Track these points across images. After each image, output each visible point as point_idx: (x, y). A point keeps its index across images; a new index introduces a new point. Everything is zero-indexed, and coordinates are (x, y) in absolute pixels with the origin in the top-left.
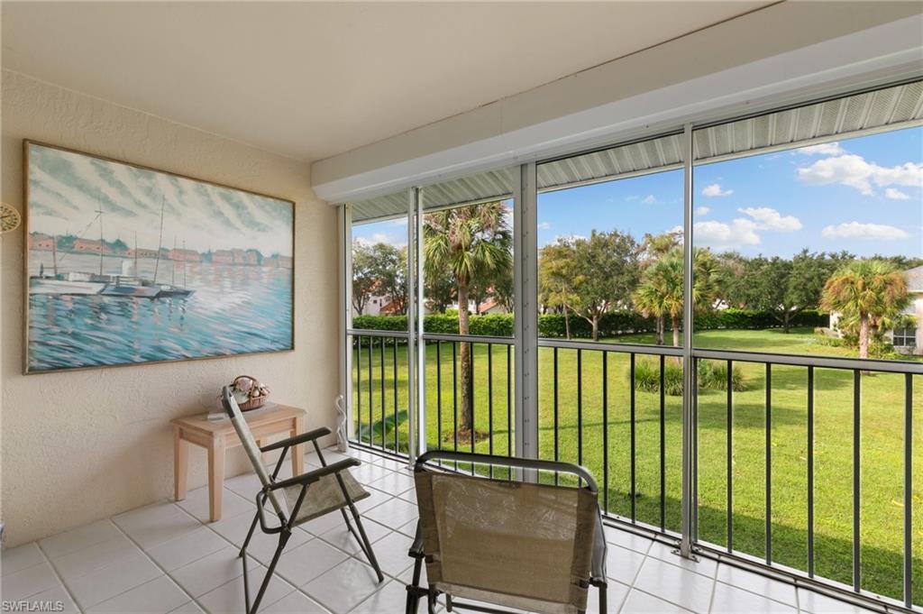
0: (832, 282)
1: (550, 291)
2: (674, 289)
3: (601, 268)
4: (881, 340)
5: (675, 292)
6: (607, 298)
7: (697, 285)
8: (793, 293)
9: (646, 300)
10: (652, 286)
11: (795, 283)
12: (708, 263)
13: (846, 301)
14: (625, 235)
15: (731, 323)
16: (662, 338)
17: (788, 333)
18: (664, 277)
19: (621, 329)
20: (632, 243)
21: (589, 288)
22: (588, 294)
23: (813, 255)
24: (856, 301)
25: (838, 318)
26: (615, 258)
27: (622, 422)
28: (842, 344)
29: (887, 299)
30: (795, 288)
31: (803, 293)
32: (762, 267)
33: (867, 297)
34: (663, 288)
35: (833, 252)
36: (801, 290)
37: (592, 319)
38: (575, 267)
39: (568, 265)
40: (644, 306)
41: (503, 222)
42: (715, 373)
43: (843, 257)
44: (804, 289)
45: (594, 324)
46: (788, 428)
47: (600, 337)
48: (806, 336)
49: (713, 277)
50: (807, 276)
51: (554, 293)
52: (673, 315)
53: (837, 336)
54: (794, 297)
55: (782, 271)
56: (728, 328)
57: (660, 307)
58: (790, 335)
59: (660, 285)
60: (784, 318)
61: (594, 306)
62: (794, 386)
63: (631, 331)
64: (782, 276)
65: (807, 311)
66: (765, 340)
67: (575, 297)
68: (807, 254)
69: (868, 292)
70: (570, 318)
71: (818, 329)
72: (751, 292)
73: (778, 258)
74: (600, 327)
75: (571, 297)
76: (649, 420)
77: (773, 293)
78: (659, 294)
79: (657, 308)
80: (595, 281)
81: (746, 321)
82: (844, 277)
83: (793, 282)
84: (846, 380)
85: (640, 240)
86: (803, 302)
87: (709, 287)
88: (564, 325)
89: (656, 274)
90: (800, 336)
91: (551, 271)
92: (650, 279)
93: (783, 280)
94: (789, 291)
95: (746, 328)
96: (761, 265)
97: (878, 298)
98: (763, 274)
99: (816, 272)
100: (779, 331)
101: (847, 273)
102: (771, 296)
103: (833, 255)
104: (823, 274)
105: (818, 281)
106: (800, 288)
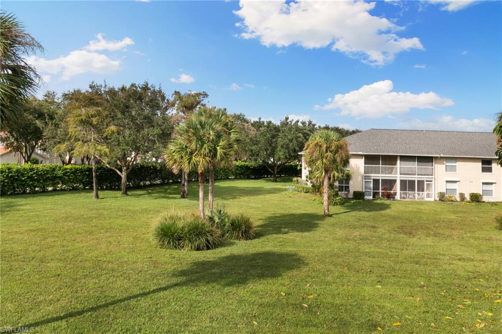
0: (309, 145)
1: (77, 140)
2: (202, 146)
3: (133, 119)
4: (333, 189)
5: (203, 150)
6: (137, 149)
7: (221, 143)
8: (280, 151)
9: (177, 156)
10: (182, 142)
11: (281, 143)
12: (230, 124)
13: (316, 160)
14: (157, 88)
15: (239, 173)
16: (186, 189)
17: (276, 181)
18: (194, 134)
19: (149, 181)
20: (163, 98)
21: (121, 138)
22: (119, 145)
23: (291, 122)
24: (322, 160)
25: (309, 171)
26: (147, 111)
27: (149, 293)
28: (311, 191)
29: (338, 159)
30: (282, 147)
31: (287, 151)
32: (261, 129)
33: (328, 158)
34: (193, 146)
36: (286, 149)
37: (121, 171)
38: (107, 116)
39: (99, 114)
40: (175, 162)
41: (14, 54)
42: (232, 224)
43: (309, 125)
44: (288, 148)
45: (123, 175)
46: (290, 273)
47: (128, 188)
48: (287, 184)
49: (233, 136)
50: (289, 137)
51: (80, 143)
52: (200, 172)
53: (307, 184)
54: (281, 153)
55: (273, 131)
56: (236, 178)
57: (189, 163)
58: (278, 183)
59: (190, 141)
60: (274, 170)
61: (124, 156)
62: (286, 230)
63: (158, 182)
64: (273, 137)
65: (287, 164)
66: (262, 188)
67: (105, 149)
68: (288, 121)
69: (329, 154)
70: (98, 169)
71: (295, 179)
72: (253, 148)
73: (271, 122)
74: (129, 178)
75: (99, 147)
76: (176, 285)
77: (268, 150)
78: (189, 150)
79: (186, 164)
80: (127, 132)
82: (316, 142)
83: (280, 141)
84: (317, 222)
85: (170, 96)
86: (286, 158)
87: (230, 146)
88: (90, 176)
89: (187, 131)
90: (284, 184)
91: (80, 118)
92: (181, 135)
93: (274, 140)
94: (278, 149)
96: (261, 127)
97: (334, 158)
98: (262, 134)
99: (295, 135)
100: (270, 181)
101: (317, 139)
102: (266, 152)
103: (303, 123)
104: (299, 137)
105: (295, 142)
106: (285, 146)
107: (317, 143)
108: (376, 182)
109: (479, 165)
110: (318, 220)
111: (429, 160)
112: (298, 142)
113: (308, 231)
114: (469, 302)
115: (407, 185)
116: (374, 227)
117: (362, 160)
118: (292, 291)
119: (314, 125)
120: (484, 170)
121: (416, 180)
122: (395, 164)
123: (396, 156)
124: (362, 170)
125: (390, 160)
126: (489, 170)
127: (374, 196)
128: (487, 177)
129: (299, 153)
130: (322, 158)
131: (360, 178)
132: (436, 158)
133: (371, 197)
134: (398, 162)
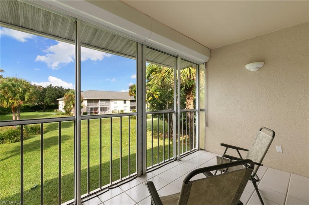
0: (66, 95)
5: (16, 97)
7: (27, 94)
8: (47, 99)
11: (48, 95)
13: (70, 101)
17: (45, 112)
18: (9, 90)
23: (53, 86)
28: (65, 114)
30: (48, 97)
31: (51, 99)
34: (9, 94)
35: (58, 86)
36: (50, 98)
43: (61, 88)
44: (51, 97)
48: (52, 112)
50: (52, 93)
52: (13, 107)
53: (63, 111)
59: (6, 93)
60: (43, 107)
68: (51, 86)
71: (55, 110)
77: (40, 98)
78: (6, 97)
81: (29, 109)
83: (47, 95)
86: (50, 101)
90: (50, 112)
93: (43, 94)
95: (29, 111)
99: (55, 92)
100: (41, 112)
101: (70, 93)
102: (39, 99)
103: (58, 87)
104: (57, 93)
105: (55, 95)
106: (50, 97)
107: (70, 95)
108: (91, 108)
109: (123, 102)
110: (71, 123)
111: (109, 100)
112: (56, 95)
113: (69, 127)
114: (126, 136)
115: (102, 109)
116: (93, 123)
117: (87, 101)
118: (71, 145)
119: (63, 88)
120: (124, 103)
121: (105, 107)
122: (98, 102)
123: (98, 100)
124: (86, 105)
125: (96, 101)
126: (125, 103)
127: (91, 114)
128: (125, 105)
129: (57, 100)
130: (72, 100)
131: (86, 108)
132: (111, 100)
133: (90, 114)
134: (99, 101)
